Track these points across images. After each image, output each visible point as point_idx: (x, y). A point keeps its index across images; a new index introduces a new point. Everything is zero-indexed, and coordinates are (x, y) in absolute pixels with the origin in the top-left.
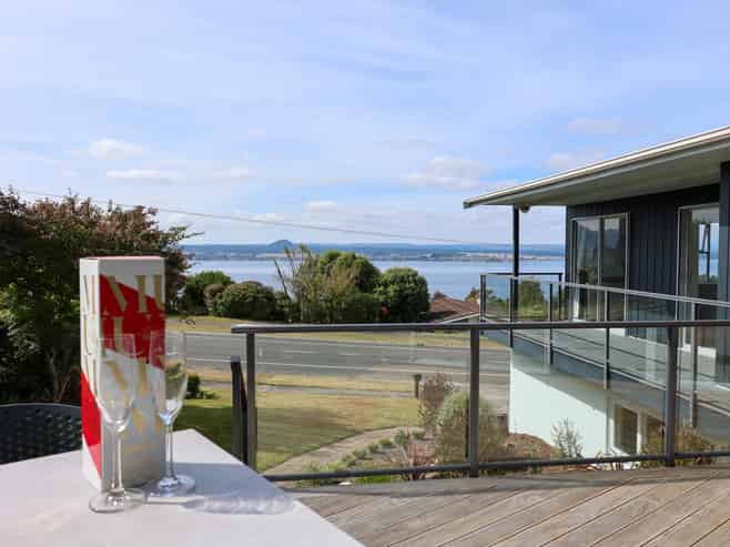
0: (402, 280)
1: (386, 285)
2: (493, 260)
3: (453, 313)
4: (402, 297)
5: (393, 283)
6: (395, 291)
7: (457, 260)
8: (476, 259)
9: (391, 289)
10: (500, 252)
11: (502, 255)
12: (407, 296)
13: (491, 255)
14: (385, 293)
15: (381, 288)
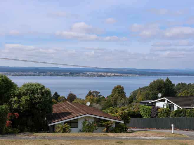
0: (33, 92)
1: (19, 96)
2: (101, 76)
3: (69, 114)
4: (32, 104)
5: (25, 94)
6: (26, 100)
7: (83, 76)
8: (92, 75)
9: (23, 99)
10: (104, 72)
11: (105, 74)
12: (36, 103)
13: (100, 73)
14: (19, 102)
15: (16, 99)
